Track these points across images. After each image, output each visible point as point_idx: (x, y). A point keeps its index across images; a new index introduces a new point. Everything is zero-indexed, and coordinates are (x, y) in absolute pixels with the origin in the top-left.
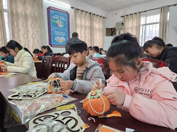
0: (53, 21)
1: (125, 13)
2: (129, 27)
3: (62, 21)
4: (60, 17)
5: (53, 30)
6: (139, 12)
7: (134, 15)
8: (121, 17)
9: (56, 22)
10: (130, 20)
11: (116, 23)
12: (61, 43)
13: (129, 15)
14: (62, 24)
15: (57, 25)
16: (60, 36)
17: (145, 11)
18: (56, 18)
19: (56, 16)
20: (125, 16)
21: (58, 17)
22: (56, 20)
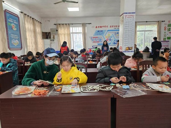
0: (9, 24)
1: (57, 22)
2: (62, 34)
3: (15, 24)
4: (14, 20)
5: (10, 33)
6: (69, 24)
7: (65, 25)
8: (54, 24)
9: (11, 25)
10: (62, 28)
11: (51, 29)
12: (16, 46)
13: (61, 24)
14: (15, 27)
15: (12, 28)
16: (15, 39)
17: (72, 24)
18: (11, 21)
19: (11, 19)
20: (58, 24)
21: (12, 20)
22: (11, 23)
